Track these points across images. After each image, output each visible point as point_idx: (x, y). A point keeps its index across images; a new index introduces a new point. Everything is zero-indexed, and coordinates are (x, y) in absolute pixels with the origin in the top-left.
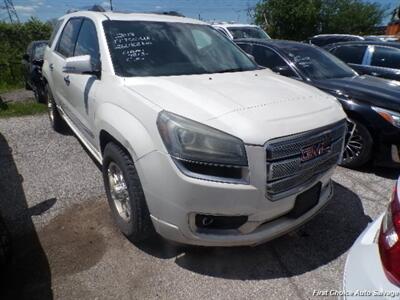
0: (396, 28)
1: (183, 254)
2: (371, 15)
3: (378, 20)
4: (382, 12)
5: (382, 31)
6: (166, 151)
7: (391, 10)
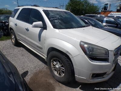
0: (103, 13)
1: (81, 86)
2: (96, 9)
3: (98, 10)
4: (99, 8)
5: (99, 13)
6: (84, 54)
7: (102, 8)
